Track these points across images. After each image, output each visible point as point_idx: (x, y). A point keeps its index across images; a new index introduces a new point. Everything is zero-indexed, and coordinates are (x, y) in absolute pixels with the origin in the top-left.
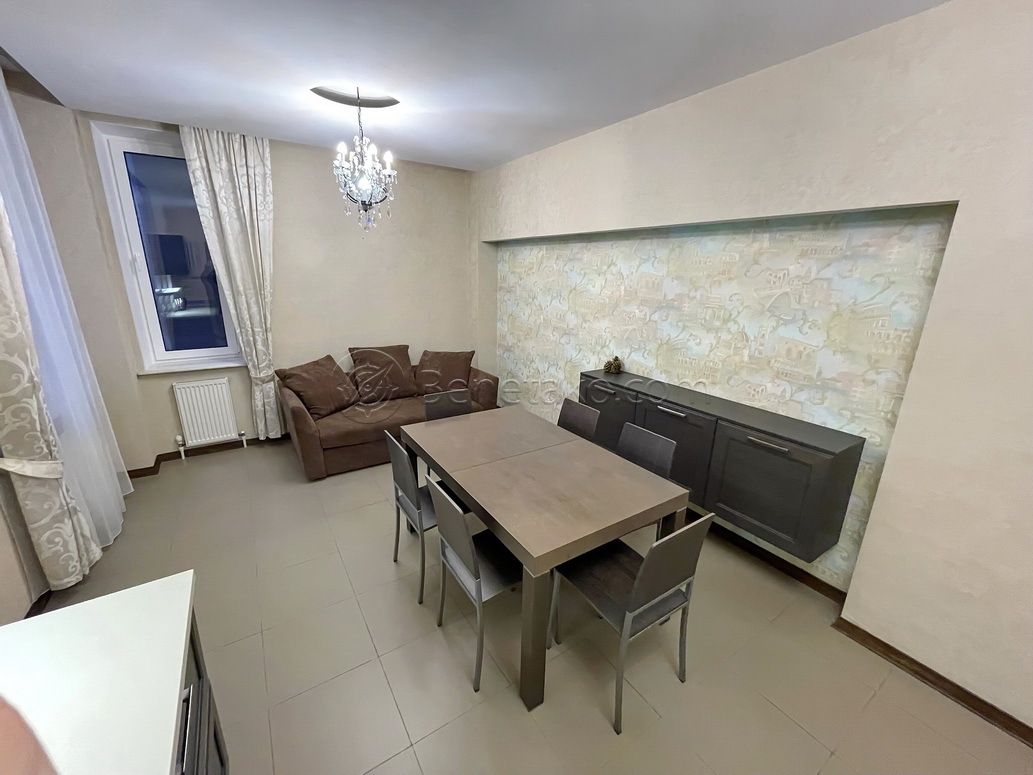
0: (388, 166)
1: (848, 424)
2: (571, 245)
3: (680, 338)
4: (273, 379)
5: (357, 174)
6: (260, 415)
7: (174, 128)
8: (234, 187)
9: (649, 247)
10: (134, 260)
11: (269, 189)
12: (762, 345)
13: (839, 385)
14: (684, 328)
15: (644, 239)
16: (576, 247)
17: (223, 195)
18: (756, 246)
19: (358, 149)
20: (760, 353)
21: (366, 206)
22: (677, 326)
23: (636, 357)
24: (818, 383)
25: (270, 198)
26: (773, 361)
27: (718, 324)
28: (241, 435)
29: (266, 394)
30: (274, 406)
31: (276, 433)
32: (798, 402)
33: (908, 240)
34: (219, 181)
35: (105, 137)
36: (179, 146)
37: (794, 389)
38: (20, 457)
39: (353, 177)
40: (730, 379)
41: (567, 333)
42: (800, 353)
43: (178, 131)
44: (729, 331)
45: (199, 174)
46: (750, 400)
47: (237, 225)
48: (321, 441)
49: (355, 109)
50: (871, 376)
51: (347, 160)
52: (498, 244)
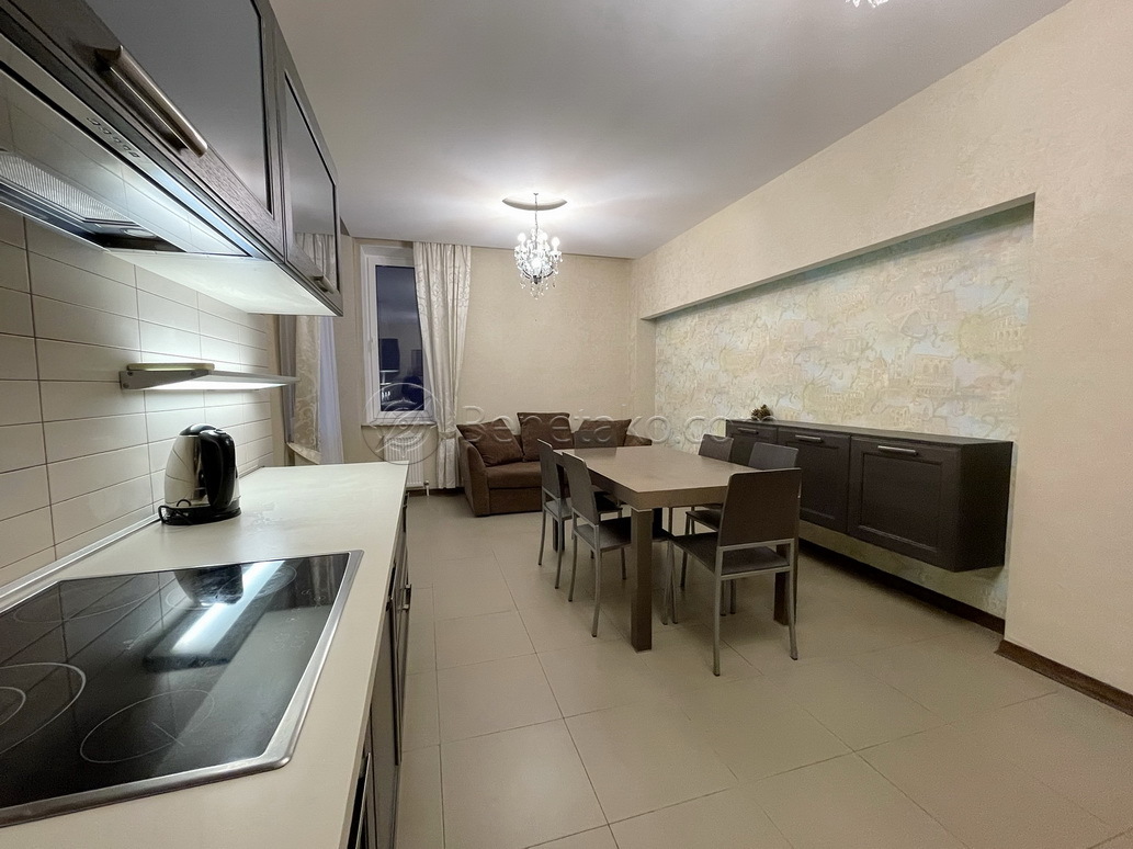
0: (555, 249)
1: (992, 431)
2: (721, 309)
3: (823, 375)
4: (455, 436)
5: (532, 256)
6: (441, 467)
7: (409, 245)
8: (443, 283)
10: (372, 341)
11: (468, 282)
12: (900, 366)
13: (978, 391)
14: (827, 364)
15: (784, 289)
16: (724, 310)
17: (435, 288)
18: (884, 274)
19: (534, 239)
20: (899, 375)
21: (537, 280)
22: (820, 364)
23: (784, 403)
24: (959, 393)
25: (467, 290)
26: (912, 380)
27: (857, 354)
28: (426, 484)
29: (449, 446)
30: (453, 459)
31: (451, 485)
32: (941, 417)
33: (1018, 240)
34: (434, 278)
35: (366, 256)
36: (412, 259)
37: (935, 403)
38: (301, 444)
39: (528, 258)
40: (873, 407)
41: (720, 392)
42: (937, 367)
43: (412, 247)
44: (868, 359)
45: (421, 274)
46: (895, 425)
47: (441, 310)
48: (489, 480)
49: (534, 212)
50: (1007, 375)
51: (525, 246)
52: (656, 320)
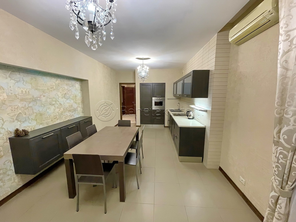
3: (43, 110)
9: (18, 76)
12: (65, 105)
14: (44, 106)
22: (42, 106)
26: (67, 108)
44: (57, 104)
